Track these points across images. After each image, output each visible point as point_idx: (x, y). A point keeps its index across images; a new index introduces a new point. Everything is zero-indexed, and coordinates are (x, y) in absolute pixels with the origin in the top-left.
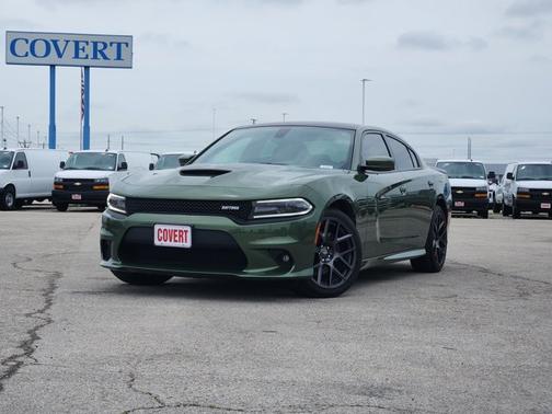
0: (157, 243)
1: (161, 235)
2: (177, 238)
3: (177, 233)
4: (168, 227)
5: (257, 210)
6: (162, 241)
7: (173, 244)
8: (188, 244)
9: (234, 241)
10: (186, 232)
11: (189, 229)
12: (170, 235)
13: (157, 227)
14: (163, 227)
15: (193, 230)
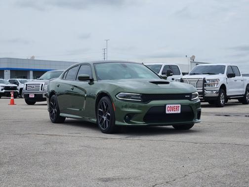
0: (167, 112)
1: (169, 109)
2: (175, 110)
3: (175, 108)
4: (172, 105)
6: (169, 111)
7: (173, 112)
8: (179, 112)
9: (192, 109)
10: (179, 107)
11: (180, 105)
12: (173, 109)
13: (167, 106)
14: (169, 106)
15: (181, 106)
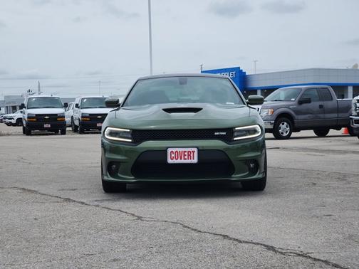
0: (170, 161)
1: (173, 155)
2: (186, 157)
3: (186, 153)
4: (178, 150)
5: (236, 134)
6: (174, 160)
7: (183, 161)
8: (195, 160)
9: (227, 156)
10: (193, 152)
11: (196, 150)
12: (181, 155)
13: (169, 151)
14: (174, 150)
15: (199, 151)
